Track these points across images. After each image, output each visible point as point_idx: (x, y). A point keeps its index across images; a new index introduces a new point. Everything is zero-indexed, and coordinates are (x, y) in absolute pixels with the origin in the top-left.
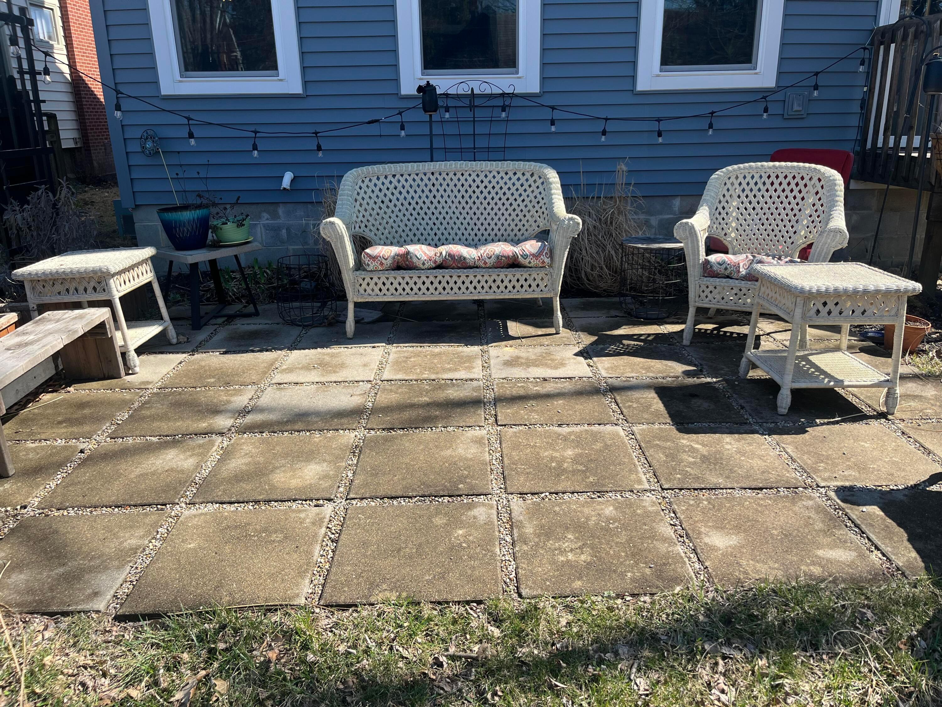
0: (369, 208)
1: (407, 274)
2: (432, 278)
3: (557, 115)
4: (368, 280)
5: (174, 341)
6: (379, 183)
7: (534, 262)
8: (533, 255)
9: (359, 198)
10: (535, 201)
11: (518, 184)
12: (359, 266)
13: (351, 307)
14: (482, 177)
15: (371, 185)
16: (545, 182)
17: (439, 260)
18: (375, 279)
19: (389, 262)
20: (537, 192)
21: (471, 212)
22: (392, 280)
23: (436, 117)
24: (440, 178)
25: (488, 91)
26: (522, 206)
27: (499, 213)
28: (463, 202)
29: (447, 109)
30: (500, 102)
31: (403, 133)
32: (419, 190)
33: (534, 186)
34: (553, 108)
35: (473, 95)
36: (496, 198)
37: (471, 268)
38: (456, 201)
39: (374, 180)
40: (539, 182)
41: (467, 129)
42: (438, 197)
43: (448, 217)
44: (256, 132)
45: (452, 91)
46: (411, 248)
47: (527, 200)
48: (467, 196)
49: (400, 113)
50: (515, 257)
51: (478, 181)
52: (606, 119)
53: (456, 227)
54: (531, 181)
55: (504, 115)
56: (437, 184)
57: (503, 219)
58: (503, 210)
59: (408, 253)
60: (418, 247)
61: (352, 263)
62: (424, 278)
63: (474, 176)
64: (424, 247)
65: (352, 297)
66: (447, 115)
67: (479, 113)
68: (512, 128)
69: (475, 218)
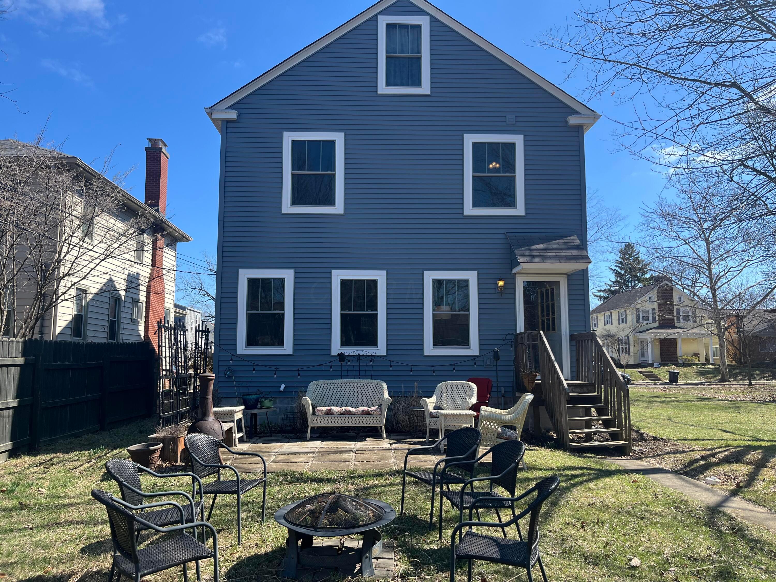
0: (318, 395)
1: (330, 416)
2: (339, 418)
3: (392, 363)
4: (316, 418)
5: (245, 440)
6: (322, 386)
7: (375, 413)
8: (375, 410)
9: (315, 392)
10: (378, 394)
11: (372, 387)
12: (314, 414)
13: (309, 428)
14: (359, 385)
15: (319, 387)
16: (382, 387)
17: (342, 412)
18: (319, 418)
19: (324, 412)
20: (379, 390)
21: (355, 397)
22: (325, 418)
23: (343, 364)
24: (344, 385)
25: (365, 354)
26: (374, 396)
27: (365, 398)
28: (352, 393)
29: (349, 361)
30: (370, 358)
31: (331, 369)
32: (336, 389)
33: (378, 388)
34: (391, 361)
35: (359, 356)
36: (364, 392)
37: (353, 415)
38: (349, 393)
39: (320, 385)
40: (380, 387)
41: (357, 368)
42: (343, 392)
43: (346, 399)
44: (276, 369)
45: (351, 354)
46: (332, 407)
47: (375, 393)
48: (353, 391)
49: (331, 362)
50: (368, 411)
51: (358, 386)
52: (412, 365)
53: (349, 403)
54: (377, 386)
55: (371, 363)
56: (343, 387)
57: (366, 400)
58: (366, 397)
59: (331, 409)
60: (335, 407)
61: (311, 412)
62: (336, 418)
63: (356, 384)
64: (337, 407)
65: (310, 425)
66: (349, 363)
67: (362, 362)
68: (375, 368)
69: (356, 399)
